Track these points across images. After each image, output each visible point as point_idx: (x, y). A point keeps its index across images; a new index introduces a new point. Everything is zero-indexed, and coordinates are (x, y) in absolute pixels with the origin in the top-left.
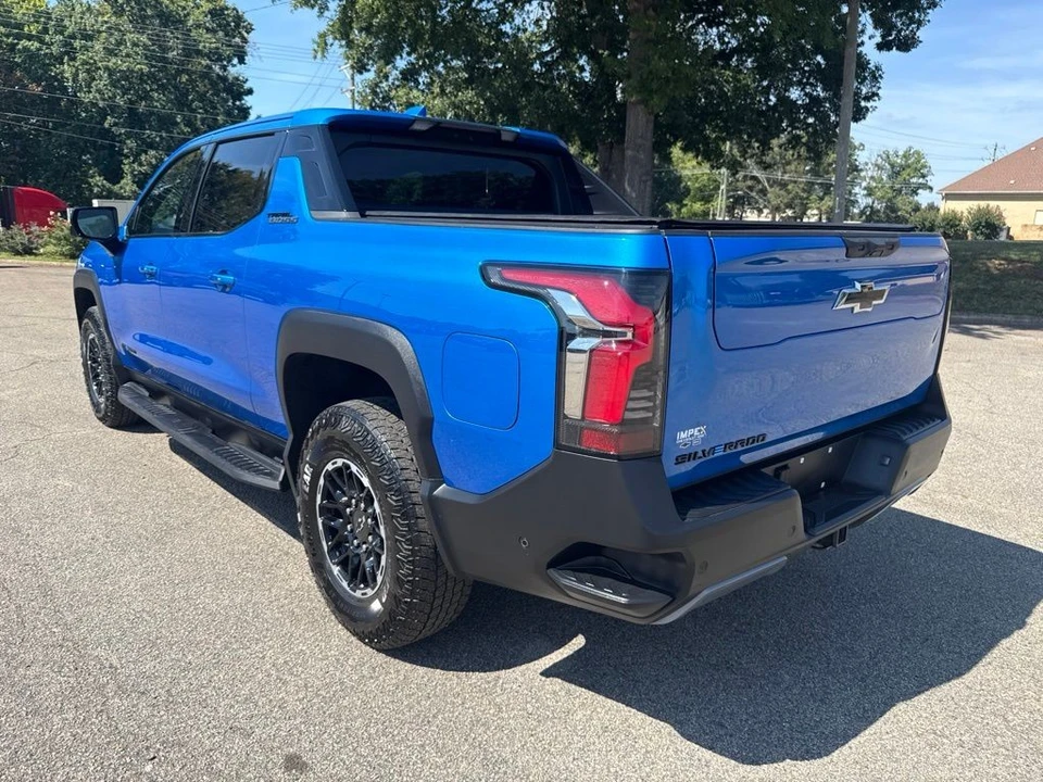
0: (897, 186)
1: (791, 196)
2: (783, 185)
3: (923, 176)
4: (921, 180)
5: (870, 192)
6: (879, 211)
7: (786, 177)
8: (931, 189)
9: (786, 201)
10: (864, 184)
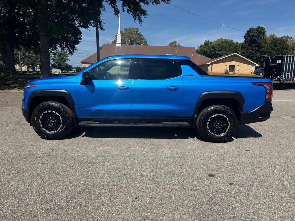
0: (61, 59)
1: (32, 61)
2: (30, 57)
3: (67, 57)
4: (66, 58)
5: (54, 60)
6: (57, 66)
7: (30, 55)
8: (69, 60)
9: (31, 62)
10: (52, 58)
